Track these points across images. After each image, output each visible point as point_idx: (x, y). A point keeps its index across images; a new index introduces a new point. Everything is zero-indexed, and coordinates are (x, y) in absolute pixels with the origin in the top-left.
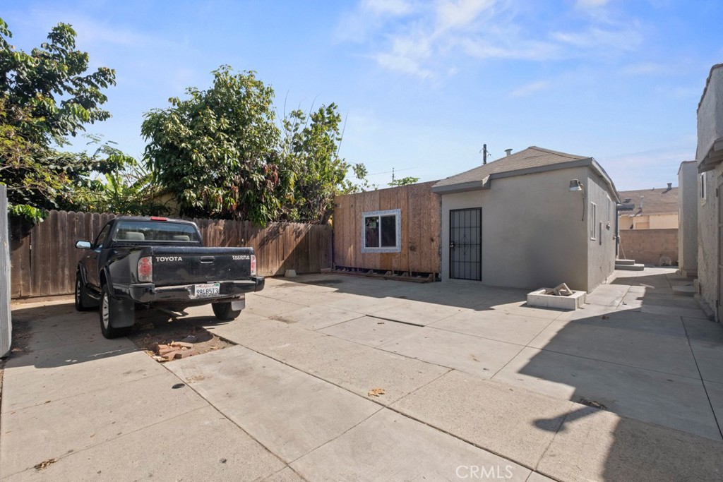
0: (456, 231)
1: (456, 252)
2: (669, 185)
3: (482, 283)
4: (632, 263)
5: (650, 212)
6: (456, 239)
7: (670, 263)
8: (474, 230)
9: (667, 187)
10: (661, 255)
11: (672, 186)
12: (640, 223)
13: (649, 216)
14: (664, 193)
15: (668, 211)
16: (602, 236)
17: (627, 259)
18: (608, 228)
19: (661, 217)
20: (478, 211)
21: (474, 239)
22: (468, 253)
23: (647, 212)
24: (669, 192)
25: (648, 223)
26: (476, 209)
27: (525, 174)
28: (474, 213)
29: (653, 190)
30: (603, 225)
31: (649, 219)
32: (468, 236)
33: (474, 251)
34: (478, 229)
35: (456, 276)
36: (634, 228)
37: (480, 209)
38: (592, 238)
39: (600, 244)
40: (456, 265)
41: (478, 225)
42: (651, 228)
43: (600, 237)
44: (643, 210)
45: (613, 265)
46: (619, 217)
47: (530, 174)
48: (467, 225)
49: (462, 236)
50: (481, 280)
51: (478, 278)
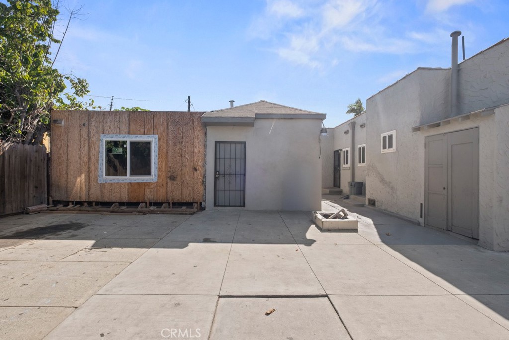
0: (221, 162)
1: (221, 181)
3: (245, 208)
6: (221, 170)
8: (238, 162)
20: (243, 145)
22: (233, 182)
26: (240, 143)
28: (238, 146)
32: (233, 167)
33: (238, 180)
34: (243, 161)
35: (221, 204)
40: (221, 193)
41: (243, 157)
48: (232, 157)
49: (227, 166)
51: (242, 204)
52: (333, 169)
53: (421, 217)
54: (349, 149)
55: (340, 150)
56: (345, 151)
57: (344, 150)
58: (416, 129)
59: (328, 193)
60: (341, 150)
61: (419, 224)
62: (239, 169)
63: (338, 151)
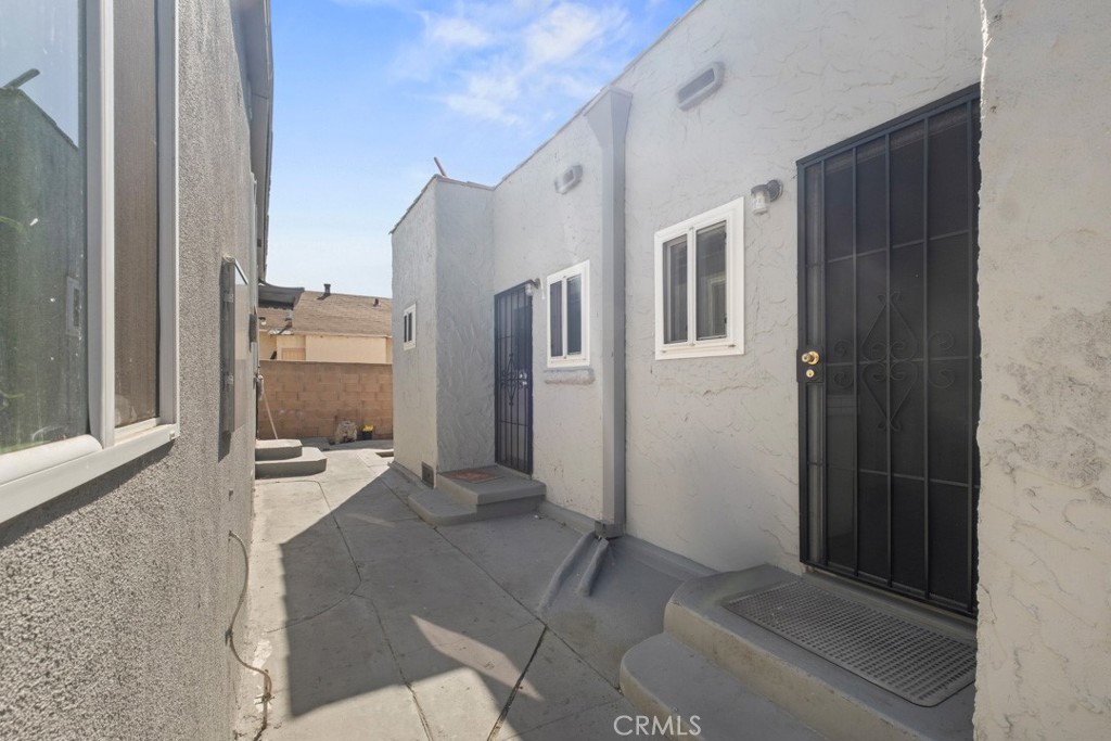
2: (327, 287)
4: (296, 452)
5: (307, 329)
7: (355, 435)
9: (323, 290)
10: (337, 418)
11: (332, 291)
12: (290, 350)
13: (304, 337)
14: (321, 299)
17: (282, 436)
19: (325, 339)
23: (300, 328)
24: (326, 300)
25: (304, 350)
31: (305, 344)
36: (279, 358)
42: (308, 360)
44: (294, 324)
45: (252, 464)
52: (492, 381)
54: (582, 270)
55: (530, 282)
56: (556, 287)
57: (552, 279)
59: (474, 510)
60: (536, 284)
63: (519, 290)
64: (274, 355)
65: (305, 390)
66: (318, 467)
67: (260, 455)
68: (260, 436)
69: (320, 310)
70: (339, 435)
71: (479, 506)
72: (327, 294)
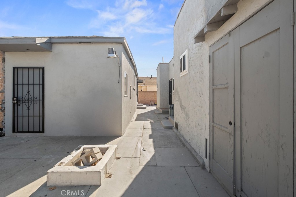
0: (20, 87)
1: (20, 108)
2: (152, 76)
3: (44, 134)
4: (142, 105)
5: (147, 85)
6: (20, 95)
7: (153, 104)
8: (37, 87)
9: (151, 77)
10: (151, 101)
12: (144, 89)
14: (150, 78)
15: (152, 85)
16: (131, 94)
17: (141, 103)
18: (134, 89)
20: (41, 71)
21: (36, 95)
22: (31, 108)
25: (146, 89)
26: (39, 68)
27: (80, 43)
28: (37, 71)
29: (147, 77)
30: (131, 87)
32: (31, 93)
33: (37, 106)
34: (41, 86)
35: (20, 129)
36: (142, 91)
37: (43, 68)
38: (125, 96)
39: (130, 98)
40: (20, 119)
41: (41, 82)
42: (147, 91)
43: (130, 95)
44: (145, 84)
45: (136, 107)
46: (138, 85)
47: (84, 43)
48: (31, 82)
49: (25, 92)
50: (43, 131)
51: (41, 130)
53: (206, 157)
58: (201, 37)
61: (203, 167)
62: (37, 94)
64: (142, 90)
65: (145, 96)
66: (145, 108)
67: (137, 105)
68: (138, 103)
69: (150, 81)
70: (151, 104)
71: (162, 112)
72: (152, 77)
